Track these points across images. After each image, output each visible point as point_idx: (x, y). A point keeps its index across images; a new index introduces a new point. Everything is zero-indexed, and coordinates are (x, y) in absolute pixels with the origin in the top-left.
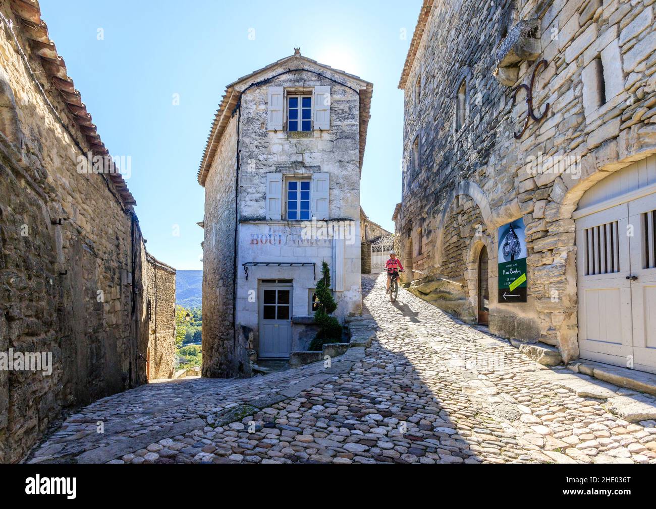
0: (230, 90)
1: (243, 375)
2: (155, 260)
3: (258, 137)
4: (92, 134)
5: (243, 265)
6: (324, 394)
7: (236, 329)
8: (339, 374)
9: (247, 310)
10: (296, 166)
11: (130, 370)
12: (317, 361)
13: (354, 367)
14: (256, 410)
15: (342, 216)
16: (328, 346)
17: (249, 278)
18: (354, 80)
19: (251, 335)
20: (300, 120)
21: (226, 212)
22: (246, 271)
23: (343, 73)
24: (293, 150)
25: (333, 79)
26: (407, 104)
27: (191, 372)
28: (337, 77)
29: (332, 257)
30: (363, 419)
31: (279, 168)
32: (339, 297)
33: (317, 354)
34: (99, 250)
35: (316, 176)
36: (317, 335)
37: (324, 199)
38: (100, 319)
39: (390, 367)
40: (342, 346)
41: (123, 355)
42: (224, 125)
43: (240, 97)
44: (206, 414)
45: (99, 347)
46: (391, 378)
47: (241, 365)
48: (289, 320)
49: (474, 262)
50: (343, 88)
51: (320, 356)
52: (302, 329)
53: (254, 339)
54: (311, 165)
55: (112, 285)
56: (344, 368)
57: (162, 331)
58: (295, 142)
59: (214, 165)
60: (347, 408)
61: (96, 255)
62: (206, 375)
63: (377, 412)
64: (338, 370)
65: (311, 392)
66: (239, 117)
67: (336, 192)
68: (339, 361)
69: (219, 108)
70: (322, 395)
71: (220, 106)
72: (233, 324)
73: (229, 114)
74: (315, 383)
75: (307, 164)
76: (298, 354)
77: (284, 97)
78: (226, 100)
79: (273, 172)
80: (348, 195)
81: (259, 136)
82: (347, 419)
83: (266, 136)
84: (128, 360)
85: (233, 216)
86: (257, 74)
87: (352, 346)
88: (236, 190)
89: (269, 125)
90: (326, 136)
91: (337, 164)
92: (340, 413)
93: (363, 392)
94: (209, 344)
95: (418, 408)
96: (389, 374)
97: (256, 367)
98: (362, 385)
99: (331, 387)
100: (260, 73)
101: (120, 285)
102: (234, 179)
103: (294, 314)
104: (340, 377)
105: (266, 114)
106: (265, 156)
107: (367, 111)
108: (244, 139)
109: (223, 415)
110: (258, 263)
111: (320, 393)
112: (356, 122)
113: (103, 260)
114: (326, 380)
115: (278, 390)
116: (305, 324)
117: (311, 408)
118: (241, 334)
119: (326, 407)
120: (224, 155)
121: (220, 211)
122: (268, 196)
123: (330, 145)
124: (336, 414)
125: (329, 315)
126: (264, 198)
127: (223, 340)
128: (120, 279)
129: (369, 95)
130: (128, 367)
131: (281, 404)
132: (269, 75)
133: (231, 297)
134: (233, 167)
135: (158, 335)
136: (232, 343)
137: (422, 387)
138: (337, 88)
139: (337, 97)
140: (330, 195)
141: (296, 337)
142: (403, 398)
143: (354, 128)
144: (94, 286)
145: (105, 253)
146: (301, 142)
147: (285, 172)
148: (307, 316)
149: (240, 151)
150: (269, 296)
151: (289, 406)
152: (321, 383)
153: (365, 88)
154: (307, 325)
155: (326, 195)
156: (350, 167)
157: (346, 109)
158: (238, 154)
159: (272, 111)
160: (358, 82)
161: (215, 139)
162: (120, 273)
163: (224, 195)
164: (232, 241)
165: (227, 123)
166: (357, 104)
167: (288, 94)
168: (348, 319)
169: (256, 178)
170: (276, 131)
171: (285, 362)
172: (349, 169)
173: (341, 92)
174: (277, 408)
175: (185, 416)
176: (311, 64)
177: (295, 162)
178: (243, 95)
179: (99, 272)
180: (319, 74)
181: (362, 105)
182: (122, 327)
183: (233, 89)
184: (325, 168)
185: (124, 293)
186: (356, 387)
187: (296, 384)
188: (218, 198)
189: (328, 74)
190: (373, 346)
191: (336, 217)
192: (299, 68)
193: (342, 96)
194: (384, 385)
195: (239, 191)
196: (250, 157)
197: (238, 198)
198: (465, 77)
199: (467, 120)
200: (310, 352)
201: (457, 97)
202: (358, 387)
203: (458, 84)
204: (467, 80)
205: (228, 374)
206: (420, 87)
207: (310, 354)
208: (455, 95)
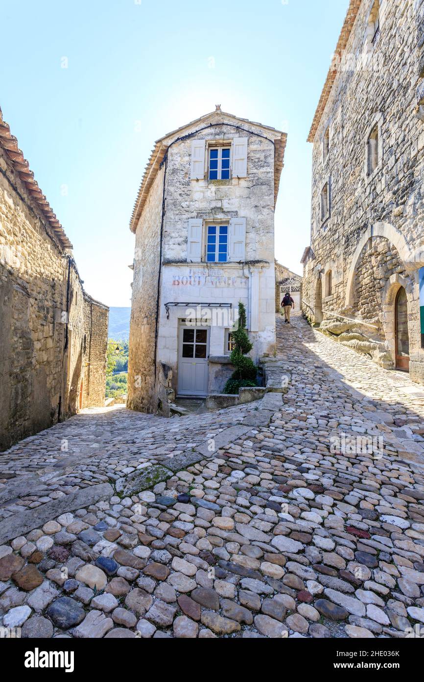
0: (158, 145)
1: (162, 412)
2: (91, 299)
3: (181, 186)
4: (30, 180)
5: (165, 305)
6: (243, 454)
7: (157, 366)
8: (258, 427)
9: (168, 348)
10: (215, 212)
11: (60, 404)
12: (234, 405)
13: (273, 418)
14: (170, 473)
15: (258, 258)
16: (245, 390)
17: (170, 317)
18: (269, 131)
19: (170, 373)
20: (219, 169)
21: (152, 256)
22: (168, 310)
23: (260, 126)
24: (213, 197)
25: (250, 131)
26: (315, 158)
27: (119, 400)
28: (253, 129)
29: (248, 298)
30: (290, 495)
31: (200, 215)
32: (254, 338)
33: (234, 398)
34: (32, 290)
35: (233, 221)
36: (233, 375)
37: (240, 242)
38: (29, 358)
39: (312, 420)
40: (259, 390)
41: (53, 390)
42: (153, 177)
43: (167, 151)
44: (115, 477)
45: (26, 386)
46: (315, 435)
47: (160, 402)
48: (207, 359)
49: (390, 304)
50: (260, 139)
51: (237, 400)
52: (218, 368)
53: (173, 377)
54: (229, 210)
55: (45, 324)
56: (263, 420)
57: (95, 363)
58: (214, 189)
59: (143, 214)
60: (271, 477)
61: (29, 296)
62: (130, 407)
63: (305, 485)
64: (258, 422)
65: (229, 451)
66: (166, 169)
67: (252, 235)
68: (256, 409)
69: (148, 162)
70: (241, 455)
71: (150, 160)
72: (155, 361)
73: (158, 167)
74: (233, 437)
75: (225, 210)
76: (215, 397)
77: (206, 148)
78: (155, 155)
79: (194, 218)
80: (264, 238)
81: (183, 185)
82: (272, 494)
83: (188, 185)
84: (58, 395)
85: (157, 259)
86: (182, 129)
87: (269, 391)
88: (161, 234)
89: (192, 174)
90: (243, 183)
91: (254, 209)
92: (263, 483)
93: (286, 453)
95: (354, 481)
96: (312, 429)
97: (174, 406)
98: (284, 443)
99: (251, 444)
100: (185, 128)
101: (53, 323)
102: (160, 225)
103: (210, 353)
104: (260, 431)
105: (189, 165)
106: (187, 203)
107: (281, 160)
108: (169, 188)
109: (133, 479)
110: (178, 303)
111: (240, 453)
112: (271, 169)
113: (36, 300)
114: (245, 434)
115: (194, 445)
116: (221, 364)
117: (229, 475)
118: (161, 371)
119: (247, 474)
120: (152, 203)
121: (147, 254)
122: (189, 240)
123: (247, 191)
124: (259, 484)
125: (245, 356)
126: (186, 242)
127: (145, 376)
128: (53, 317)
129: (283, 145)
130: (58, 402)
131: (197, 466)
132: (193, 130)
133: (153, 335)
134: (159, 214)
135: (91, 367)
136: (153, 378)
138: (254, 138)
139: (253, 147)
140: (246, 238)
141: (213, 376)
142: (333, 465)
143: (270, 175)
144: (24, 325)
145: (39, 293)
146: (220, 190)
147: (205, 217)
148: (223, 356)
149: (166, 199)
150: (188, 334)
151: (205, 470)
152: (240, 439)
153: (279, 138)
154: (224, 364)
155: (243, 239)
156: (266, 211)
157: (262, 158)
158: (164, 202)
159: (195, 162)
160: (273, 132)
161: (145, 190)
162: (54, 312)
163: (150, 241)
164: (156, 283)
165: (155, 175)
166: (272, 153)
167: (209, 147)
168: (262, 360)
169: (179, 223)
170: (197, 180)
171: (201, 401)
172: (264, 213)
173: (257, 142)
174: (193, 473)
175: (94, 478)
176: (231, 119)
177: (214, 208)
178: (169, 149)
179: (31, 311)
180: (238, 127)
181: (277, 155)
182: (53, 365)
183: (161, 144)
184: (242, 213)
185: (57, 330)
186: (278, 447)
187: (213, 437)
188: (146, 243)
189: (246, 127)
190: (290, 392)
191: (252, 259)
192: (220, 123)
193: (259, 146)
194: (309, 445)
195: (163, 236)
196: (175, 204)
197: (163, 242)
198: (377, 123)
199: (380, 163)
200: (226, 395)
201: (368, 143)
202: (280, 446)
203: (368, 130)
204: (379, 125)
205: (148, 409)
206: (328, 138)
207: (226, 397)
208: (366, 141)
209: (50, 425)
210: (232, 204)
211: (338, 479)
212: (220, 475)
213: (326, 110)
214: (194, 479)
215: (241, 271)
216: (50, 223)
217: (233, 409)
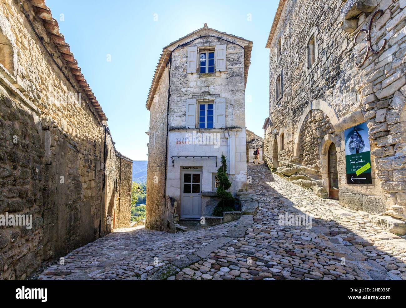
0: (165, 50)
1: (170, 230)
2: (120, 155)
3: (181, 78)
4: (78, 74)
5: (171, 157)
6: (228, 256)
7: (166, 199)
8: (237, 238)
9: (173, 187)
10: (205, 95)
11: (100, 225)
12: (220, 224)
13: (247, 232)
14: (178, 270)
15: (234, 125)
16: (227, 214)
17: (175, 166)
18: (240, 40)
19: (175, 204)
20: (207, 66)
21: (162, 125)
22: (173, 161)
23: (234, 36)
24: (203, 85)
25: (228, 40)
26: (272, 58)
27: (140, 223)
28: (230, 39)
29: (228, 152)
31: (194, 96)
32: (232, 179)
33: (220, 219)
34: (80, 148)
35: (217, 100)
36: (218, 204)
37: (222, 115)
38: (79, 194)
39: (274, 232)
40: (237, 214)
41: (95, 216)
42: (162, 72)
43: (171, 55)
44: (140, 273)
45: (77, 213)
46: (276, 243)
47: (169, 223)
48: (200, 193)
49: (324, 154)
50: (234, 45)
51: (221, 220)
52: (207, 199)
53: (177, 206)
54: (214, 93)
55: (89, 171)
56: (240, 233)
57: (123, 198)
58: (204, 80)
59: (155, 97)
60: (247, 271)
61: (78, 152)
62: (148, 227)
63: (271, 276)
64: (237, 235)
65: (218, 254)
66: (170, 66)
67: (230, 110)
68: (235, 226)
69: (159, 62)
70: (226, 257)
71: (160, 60)
72: (165, 196)
73: (165, 65)
74: (221, 245)
75: (211, 93)
76: (207, 219)
77: (197, 53)
78: (163, 57)
79: (190, 99)
80: (238, 111)
81: (182, 77)
83: (186, 77)
84: (99, 219)
85: (166, 127)
86: (181, 40)
87: (244, 214)
88: (168, 110)
89: (188, 69)
90: (223, 75)
91: (230, 92)
92: (242, 275)
93: (257, 254)
94: (150, 207)
95: (305, 273)
96: (275, 238)
98: (256, 248)
99: (233, 249)
100: (183, 39)
101: (95, 170)
102: (167, 104)
103: (203, 189)
104: (239, 241)
105: (187, 63)
106: (185, 89)
107: (248, 59)
108: (173, 79)
109: (153, 274)
110: (180, 156)
111: (225, 255)
112: (242, 66)
113: (83, 155)
114: (228, 243)
115: (194, 250)
116: (210, 196)
117: (219, 270)
118: (169, 202)
119: (231, 269)
120: (162, 90)
121: (158, 124)
122: (187, 114)
123: (226, 80)
124: (239, 276)
125: (226, 191)
126: (185, 115)
127: (158, 205)
128: (95, 167)
129: (250, 49)
130: (99, 224)
131: (196, 265)
132: (189, 40)
133: (163, 178)
134: (166, 97)
135: (121, 200)
136: (163, 207)
137: (302, 252)
138: (230, 45)
139: (230, 51)
140: (226, 112)
141: (204, 205)
142: (290, 262)
143: (241, 69)
144: (75, 172)
145: (85, 150)
146: (208, 80)
147: (197, 98)
148: (211, 191)
149: (171, 86)
150: (187, 178)
151: (202, 267)
152: (225, 246)
153: (248, 45)
155: (224, 112)
157: (236, 58)
158: (169, 89)
159: (190, 61)
160: (243, 41)
161: (156, 81)
162: (95, 163)
163: (161, 114)
164: (165, 143)
165: (163, 71)
166: (243, 55)
167: (200, 51)
168: (238, 193)
169: (180, 102)
170: (192, 74)
171: (197, 222)
172: (238, 95)
173: (232, 48)
174: (194, 269)
175: (125, 273)
176: (214, 32)
177: (204, 92)
178: (173, 53)
179: (80, 162)
180: (219, 38)
181: (246, 56)
182: (95, 199)
183: (167, 50)
184: (223, 95)
185: (97, 175)
186: (252, 251)
187: (206, 245)
188: (157, 117)
189: (225, 38)
190: (258, 214)
191: (230, 126)
192: (207, 35)
193: (233, 50)
194: (272, 249)
195: (169, 111)
196: (177, 90)
197: (169, 116)
198: (314, 33)
199: (316, 60)
200: (214, 217)
201: (308, 47)
202: (253, 250)
203: (308, 38)
204: (315, 35)
205: (161, 228)
206: (280, 45)
207: (214, 219)
208: (306, 46)
209: (94, 240)
210: (216, 89)
211: (294, 271)
212: (213, 270)
213: (278, 26)
214: (195, 273)
215: (223, 134)
216: (92, 103)
217: (219, 226)
